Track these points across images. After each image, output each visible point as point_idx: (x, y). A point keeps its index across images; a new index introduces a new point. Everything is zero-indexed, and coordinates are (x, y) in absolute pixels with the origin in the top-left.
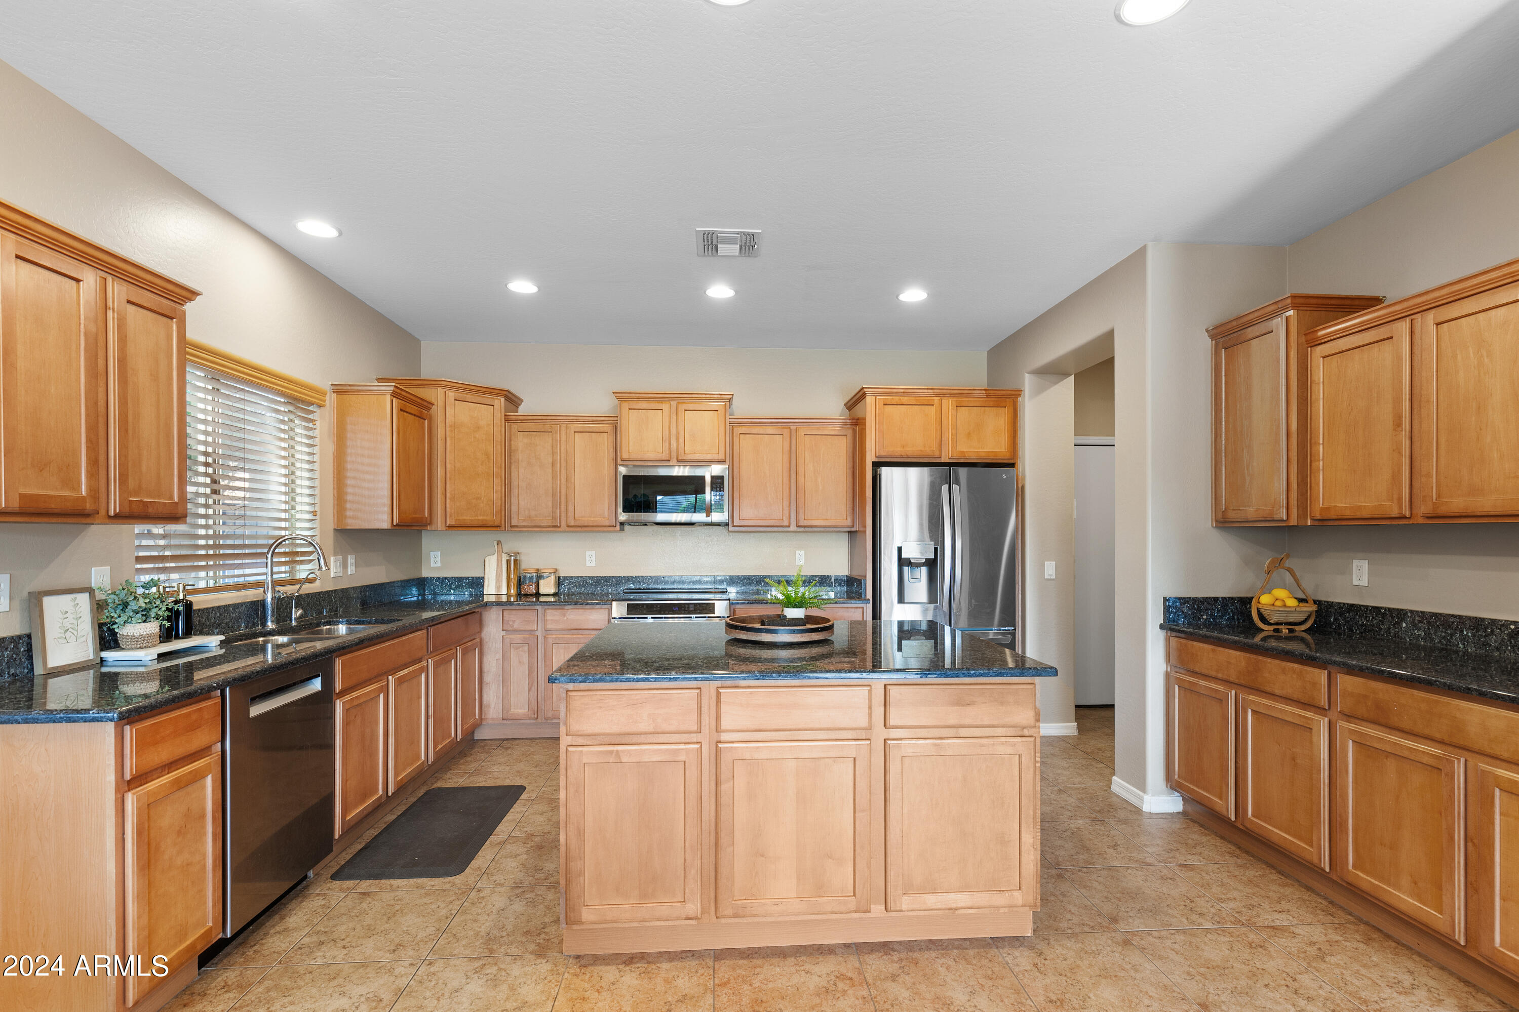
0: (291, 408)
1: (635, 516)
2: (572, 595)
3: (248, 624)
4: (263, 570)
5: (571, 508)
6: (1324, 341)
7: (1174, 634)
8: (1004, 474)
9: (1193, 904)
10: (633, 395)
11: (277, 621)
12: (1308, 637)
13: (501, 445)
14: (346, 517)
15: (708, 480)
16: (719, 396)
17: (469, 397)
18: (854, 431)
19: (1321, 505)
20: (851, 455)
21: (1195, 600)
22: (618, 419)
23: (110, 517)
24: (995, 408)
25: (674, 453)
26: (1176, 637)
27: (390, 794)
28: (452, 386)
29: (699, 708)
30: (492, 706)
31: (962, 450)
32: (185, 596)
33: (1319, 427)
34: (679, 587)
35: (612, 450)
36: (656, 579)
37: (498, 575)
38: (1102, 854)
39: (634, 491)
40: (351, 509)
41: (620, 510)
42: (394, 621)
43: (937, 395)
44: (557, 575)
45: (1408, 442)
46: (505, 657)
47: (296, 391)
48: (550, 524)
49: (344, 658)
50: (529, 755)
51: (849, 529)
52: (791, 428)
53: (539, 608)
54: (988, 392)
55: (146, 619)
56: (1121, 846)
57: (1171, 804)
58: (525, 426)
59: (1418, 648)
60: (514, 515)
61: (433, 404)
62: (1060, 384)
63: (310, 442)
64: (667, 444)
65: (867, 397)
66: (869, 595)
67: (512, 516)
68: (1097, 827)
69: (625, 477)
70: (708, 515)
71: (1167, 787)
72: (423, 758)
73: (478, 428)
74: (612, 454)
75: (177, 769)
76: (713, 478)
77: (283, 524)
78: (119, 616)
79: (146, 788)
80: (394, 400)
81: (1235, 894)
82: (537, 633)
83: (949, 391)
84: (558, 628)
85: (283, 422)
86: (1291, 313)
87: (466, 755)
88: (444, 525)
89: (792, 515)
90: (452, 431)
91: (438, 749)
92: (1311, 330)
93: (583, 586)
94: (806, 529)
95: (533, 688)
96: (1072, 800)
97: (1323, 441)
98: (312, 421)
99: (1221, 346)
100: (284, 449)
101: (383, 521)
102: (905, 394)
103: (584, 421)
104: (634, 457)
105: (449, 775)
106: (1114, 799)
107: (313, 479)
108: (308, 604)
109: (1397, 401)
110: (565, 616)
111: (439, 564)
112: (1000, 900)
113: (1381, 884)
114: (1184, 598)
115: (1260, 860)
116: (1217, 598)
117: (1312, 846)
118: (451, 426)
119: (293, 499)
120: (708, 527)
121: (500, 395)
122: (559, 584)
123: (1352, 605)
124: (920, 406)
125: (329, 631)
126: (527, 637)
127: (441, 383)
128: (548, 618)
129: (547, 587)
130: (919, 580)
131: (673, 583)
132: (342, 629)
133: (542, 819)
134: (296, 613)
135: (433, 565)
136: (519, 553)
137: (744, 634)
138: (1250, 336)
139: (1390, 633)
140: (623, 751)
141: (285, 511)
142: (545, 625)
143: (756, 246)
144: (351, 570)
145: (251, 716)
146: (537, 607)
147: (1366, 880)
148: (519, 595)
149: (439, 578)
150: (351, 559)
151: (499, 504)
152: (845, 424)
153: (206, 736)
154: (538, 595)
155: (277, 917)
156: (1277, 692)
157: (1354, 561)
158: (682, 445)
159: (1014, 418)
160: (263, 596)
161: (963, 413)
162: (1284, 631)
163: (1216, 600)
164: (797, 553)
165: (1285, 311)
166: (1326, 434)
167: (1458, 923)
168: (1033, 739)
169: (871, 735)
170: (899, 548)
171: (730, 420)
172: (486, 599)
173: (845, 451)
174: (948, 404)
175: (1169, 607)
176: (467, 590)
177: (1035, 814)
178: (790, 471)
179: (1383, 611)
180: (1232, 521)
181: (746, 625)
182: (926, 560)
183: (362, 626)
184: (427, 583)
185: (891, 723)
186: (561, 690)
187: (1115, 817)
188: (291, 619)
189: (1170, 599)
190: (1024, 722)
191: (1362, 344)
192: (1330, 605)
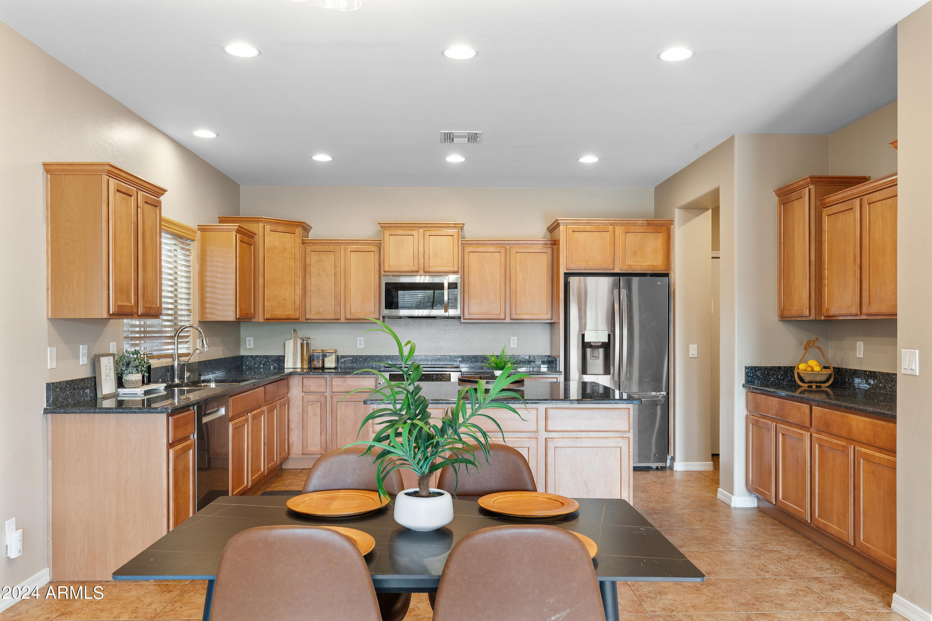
0: (176, 242)
1: (389, 312)
2: (347, 369)
4: (173, 346)
5: (348, 306)
6: (831, 204)
7: (751, 390)
8: (660, 282)
10: (393, 225)
11: (179, 377)
12: (829, 390)
13: (299, 261)
14: (206, 313)
15: (446, 285)
16: (454, 225)
17: (280, 228)
18: (552, 248)
19: (826, 307)
20: (551, 267)
21: (766, 368)
22: (382, 241)
23: (139, 315)
24: (653, 233)
25: (421, 266)
26: (751, 392)
27: (249, 486)
28: (268, 221)
30: (295, 445)
31: (630, 264)
33: (826, 259)
34: (424, 364)
35: (377, 264)
37: (295, 354)
40: (209, 308)
41: (384, 306)
43: (611, 224)
44: (337, 354)
45: (859, 271)
46: (304, 410)
47: (181, 232)
48: (333, 317)
51: (549, 321)
52: (507, 247)
53: (327, 377)
54: (648, 222)
55: (137, 371)
56: (706, 520)
57: (750, 501)
58: (317, 248)
60: (308, 311)
61: (256, 234)
62: (701, 216)
63: (187, 264)
64: (417, 260)
65: (560, 226)
66: (562, 368)
67: (307, 311)
69: (385, 283)
70: (446, 311)
71: (747, 491)
72: (262, 470)
73: (285, 250)
74: (377, 268)
75: (182, 443)
76: (449, 283)
77: (170, 318)
78: (125, 370)
79: (176, 448)
80: (238, 234)
82: (326, 394)
83: (620, 222)
84: (340, 390)
86: (811, 187)
87: (279, 476)
88: (263, 318)
89: (507, 311)
90: (268, 252)
91: (268, 466)
92: (822, 198)
93: (355, 362)
94: (517, 321)
95: (323, 432)
96: (688, 501)
97: (828, 268)
98: (188, 250)
99: (781, 202)
101: (230, 315)
102: (587, 224)
103: (357, 244)
104: (393, 269)
105: (273, 485)
106: (717, 500)
107: (189, 288)
108: (190, 369)
109: (855, 246)
110: (344, 382)
111: (252, 346)
113: (827, 522)
114: (758, 367)
115: (788, 527)
116: (781, 367)
117: (804, 509)
118: (268, 249)
120: (446, 319)
121: (299, 226)
122: (338, 360)
123: (855, 370)
124: (599, 233)
125: (205, 386)
126: (320, 396)
127: (261, 219)
128: (334, 383)
129: (330, 363)
130: (598, 358)
131: (420, 360)
134: (187, 374)
135: (248, 347)
136: (309, 338)
137: (469, 384)
138: (793, 199)
142: (332, 389)
143: (478, 139)
145: (203, 422)
146: (325, 376)
147: (822, 521)
148: (310, 368)
149: (252, 356)
151: (298, 303)
152: (546, 244)
154: (323, 368)
157: (857, 342)
158: (427, 261)
159: (668, 241)
160: (173, 363)
161: (631, 237)
162: (814, 387)
163: (779, 368)
164: (511, 339)
165: (808, 185)
166: (829, 263)
167: (851, 534)
168: (628, 439)
169: (538, 435)
170: (582, 334)
171: (462, 242)
172: (286, 371)
173: (546, 264)
174: (619, 230)
175: (748, 372)
176: (272, 365)
177: (629, 480)
178: (505, 279)
179: (867, 373)
180: (786, 316)
181: (471, 379)
182: (603, 343)
183: (224, 384)
184: (244, 359)
185: (549, 428)
186: (370, 408)
187: (711, 509)
188: (184, 378)
189: (749, 367)
190: (624, 429)
191: (842, 210)
192: (846, 370)
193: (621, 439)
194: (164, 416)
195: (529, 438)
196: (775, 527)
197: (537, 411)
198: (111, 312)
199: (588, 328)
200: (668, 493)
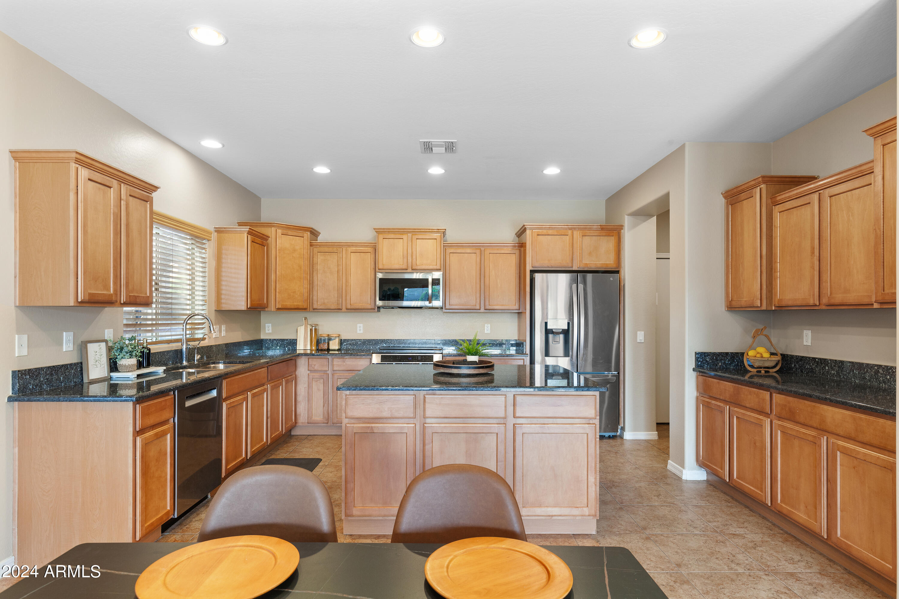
0: (193, 242)
1: (387, 303)
2: (349, 350)
3: (173, 362)
4: (182, 333)
5: (348, 298)
6: (780, 203)
7: (701, 374)
8: (611, 277)
9: (693, 523)
10: (385, 230)
11: (188, 360)
12: (777, 376)
13: (308, 260)
14: (221, 303)
15: (430, 281)
16: (437, 230)
17: (290, 233)
18: (520, 250)
19: (778, 298)
20: (519, 266)
21: (714, 354)
22: (377, 244)
23: (121, 304)
24: (606, 237)
25: (410, 265)
26: (702, 376)
27: (248, 458)
28: (280, 226)
29: (414, 405)
30: (302, 415)
31: (586, 263)
32: (147, 345)
33: (777, 253)
34: (413, 346)
35: (373, 263)
36: (399, 341)
37: (305, 339)
38: (649, 499)
39: (386, 288)
40: (224, 299)
41: (378, 298)
42: (249, 362)
43: (570, 229)
44: (340, 338)
45: (817, 263)
46: (309, 386)
47: (197, 233)
48: (336, 307)
49: (227, 380)
50: (323, 443)
51: (517, 311)
52: (481, 249)
53: (329, 357)
54: (602, 227)
55: (131, 356)
56: (662, 496)
57: (701, 475)
58: (322, 249)
59: (833, 381)
60: (315, 302)
61: (269, 237)
62: (647, 221)
63: (203, 260)
64: (406, 259)
65: (527, 230)
66: (528, 351)
67: (314, 302)
68: (652, 486)
69: (380, 279)
70: (430, 302)
71: (697, 465)
72: (265, 440)
73: (295, 250)
74: (373, 266)
75: (156, 429)
76: (433, 280)
77: (188, 307)
78: (119, 355)
79: (144, 436)
80: (249, 236)
81: (719, 519)
82: (328, 372)
83: (577, 227)
84: (341, 369)
85: (188, 249)
86: (762, 186)
87: (287, 443)
88: (275, 308)
89: (481, 302)
90: (280, 253)
91: (272, 437)
92: (773, 197)
93: (355, 345)
94: (490, 311)
95: (326, 405)
96: (642, 473)
97: (780, 261)
98: (204, 249)
99: (729, 203)
100: (189, 265)
101: (242, 305)
102: (550, 228)
103: (356, 246)
104: (385, 267)
105: (278, 452)
106: (668, 473)
107: (204, 281)
108: (202, 352)
109: (813, 239)
110: (344, 362)
111: (270, 331)
112: (575, 512)
113: (792, 510)
114: (707, 353)
115: (741, 504)
116: (728, 353)
117: (762, 492)
118: (279, 250)
119: (193, 293)
120: (431, 309)
121: (307, 231)
122: (341, 343)
123: (803, 357)
124: (560, 236)
125: (214, 367)
126: (323, 374)
127: (274, 224)
128: (335, 363)
129: (334, 345)
130: (559, 342)
131: (409, 344)
132: (221, 366)
133: (331, 475)
134: (197, 357)
135: (267, 332)
136: (317, 325)
137: (442, 369)
138: (743, 199)
139: (820, 373)
140: (374, 427)
141: (189, 300)
142: (333, 367)
143: (454, 148)
144: (224, 333)
145: (186, 406)
146: (328, 357)
147: (786, 508)
148: (318, 350)
149: (270, 339)
150: (223, 328)
151: (306, 296)
152: (515, 246)
153: (167, 414)
154: (328, 350)
155: (195, 514)
156: (747, 405)
157: (804, 331)
158: (414, 260)
159: (618, 243)
160: (181, 347)
161: (587, 240)
162: (763, 372)
163: (727, 354)
164: (485, 326)
165: (759, 185)
166: (781, 257)
167: (824, 526)
168: (595, 425)
169: (506, 421)
170: (545, 322)
171: (444, 245)
172: (298, 352)
173: (515, 263)
174: (577, 234)
175: (698, 358)
176: (287, 347)
177: (596, 466)
178: (480, 275)
179: (817, 360)
180: (734, 306)
181: (444, 364)
182: (563, 330)
183: (232, 365)
184: (264, 342)
185: (517, 415)
186: (343, 394)
187: (664, 481)
188: (195, 360)
189: (699, 353)
190: (590, 416)
191: (797, 205)
192: (792, 357)
193: (587, 425)
194: (131, 404)
195: (497, 424)
196: (729, 504)
197: (506, 397)
198: (80, 300)
199: (549, 317)
200: (622, 464)
